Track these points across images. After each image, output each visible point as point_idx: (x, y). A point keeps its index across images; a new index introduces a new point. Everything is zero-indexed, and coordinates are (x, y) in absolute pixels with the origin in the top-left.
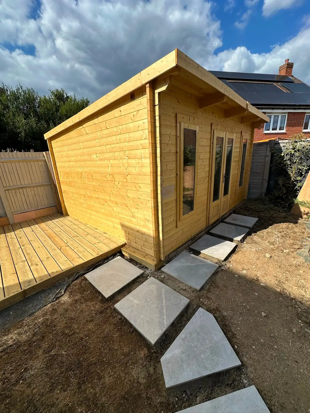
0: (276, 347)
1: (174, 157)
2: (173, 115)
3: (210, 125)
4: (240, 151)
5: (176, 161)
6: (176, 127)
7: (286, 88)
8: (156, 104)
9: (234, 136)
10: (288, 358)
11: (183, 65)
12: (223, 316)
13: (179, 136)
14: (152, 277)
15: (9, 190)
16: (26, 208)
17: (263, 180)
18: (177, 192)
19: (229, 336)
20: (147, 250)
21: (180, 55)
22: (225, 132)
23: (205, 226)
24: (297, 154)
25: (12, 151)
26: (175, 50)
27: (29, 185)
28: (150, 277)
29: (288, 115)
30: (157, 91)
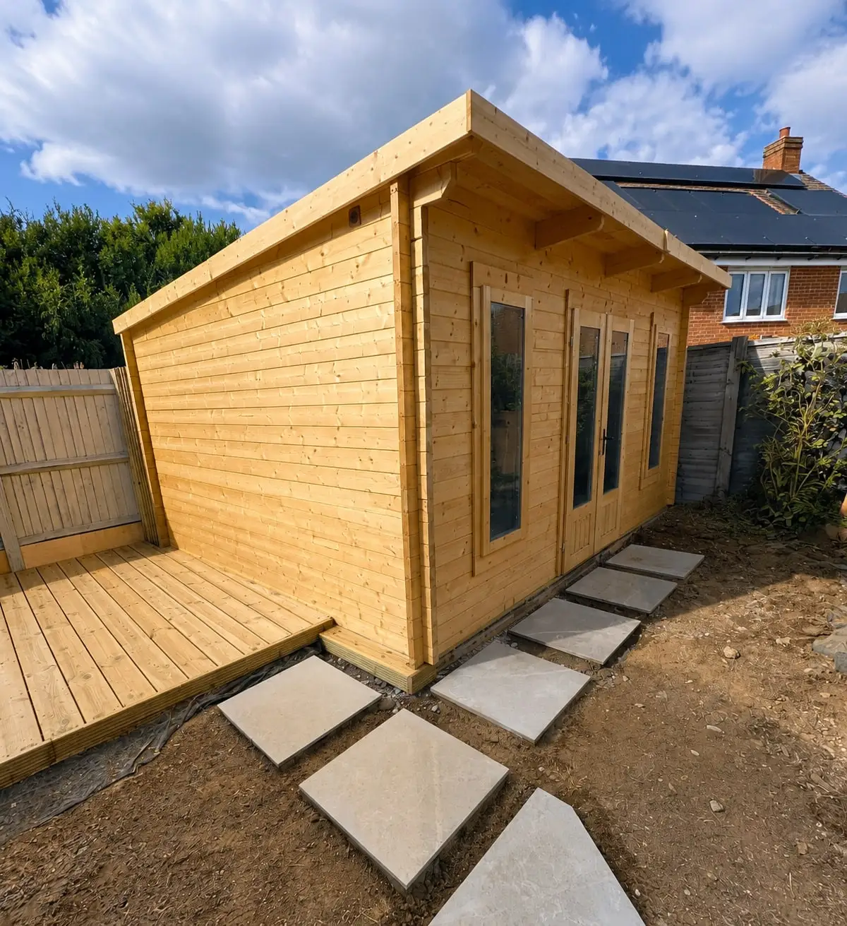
0: (749, 892)
1: (466, 378)
2: (464, 266)
3: (563, 294)
4: (648, 370)
5: (471, 389)
6: (471, 298)
7: (784, 203)
8: (416, 236)
9: (629, 326)
10: (783, 920)
11: (486, 134)
12: (601, 811)
13: (478, 322)
14: (404, 710)
15: (14, 474)
16: (57, 525)
17: (720, 449)
18: (472, 474)
19: (618, 864)
20: (391, 636)
21: (478, 108)
22: (604, 316)
23: (553, 575)
24: (814, 377)
25: (25, 367)
26: (465, 95)
27: (68, 461)
28: (399, 710)
29: (791, 275)
30: (419, 203)
